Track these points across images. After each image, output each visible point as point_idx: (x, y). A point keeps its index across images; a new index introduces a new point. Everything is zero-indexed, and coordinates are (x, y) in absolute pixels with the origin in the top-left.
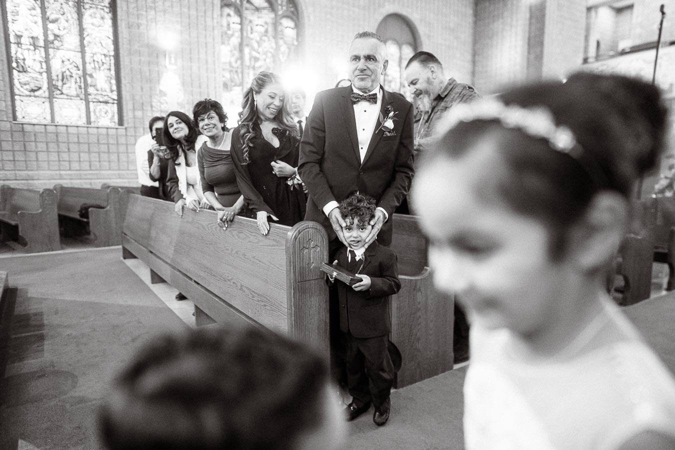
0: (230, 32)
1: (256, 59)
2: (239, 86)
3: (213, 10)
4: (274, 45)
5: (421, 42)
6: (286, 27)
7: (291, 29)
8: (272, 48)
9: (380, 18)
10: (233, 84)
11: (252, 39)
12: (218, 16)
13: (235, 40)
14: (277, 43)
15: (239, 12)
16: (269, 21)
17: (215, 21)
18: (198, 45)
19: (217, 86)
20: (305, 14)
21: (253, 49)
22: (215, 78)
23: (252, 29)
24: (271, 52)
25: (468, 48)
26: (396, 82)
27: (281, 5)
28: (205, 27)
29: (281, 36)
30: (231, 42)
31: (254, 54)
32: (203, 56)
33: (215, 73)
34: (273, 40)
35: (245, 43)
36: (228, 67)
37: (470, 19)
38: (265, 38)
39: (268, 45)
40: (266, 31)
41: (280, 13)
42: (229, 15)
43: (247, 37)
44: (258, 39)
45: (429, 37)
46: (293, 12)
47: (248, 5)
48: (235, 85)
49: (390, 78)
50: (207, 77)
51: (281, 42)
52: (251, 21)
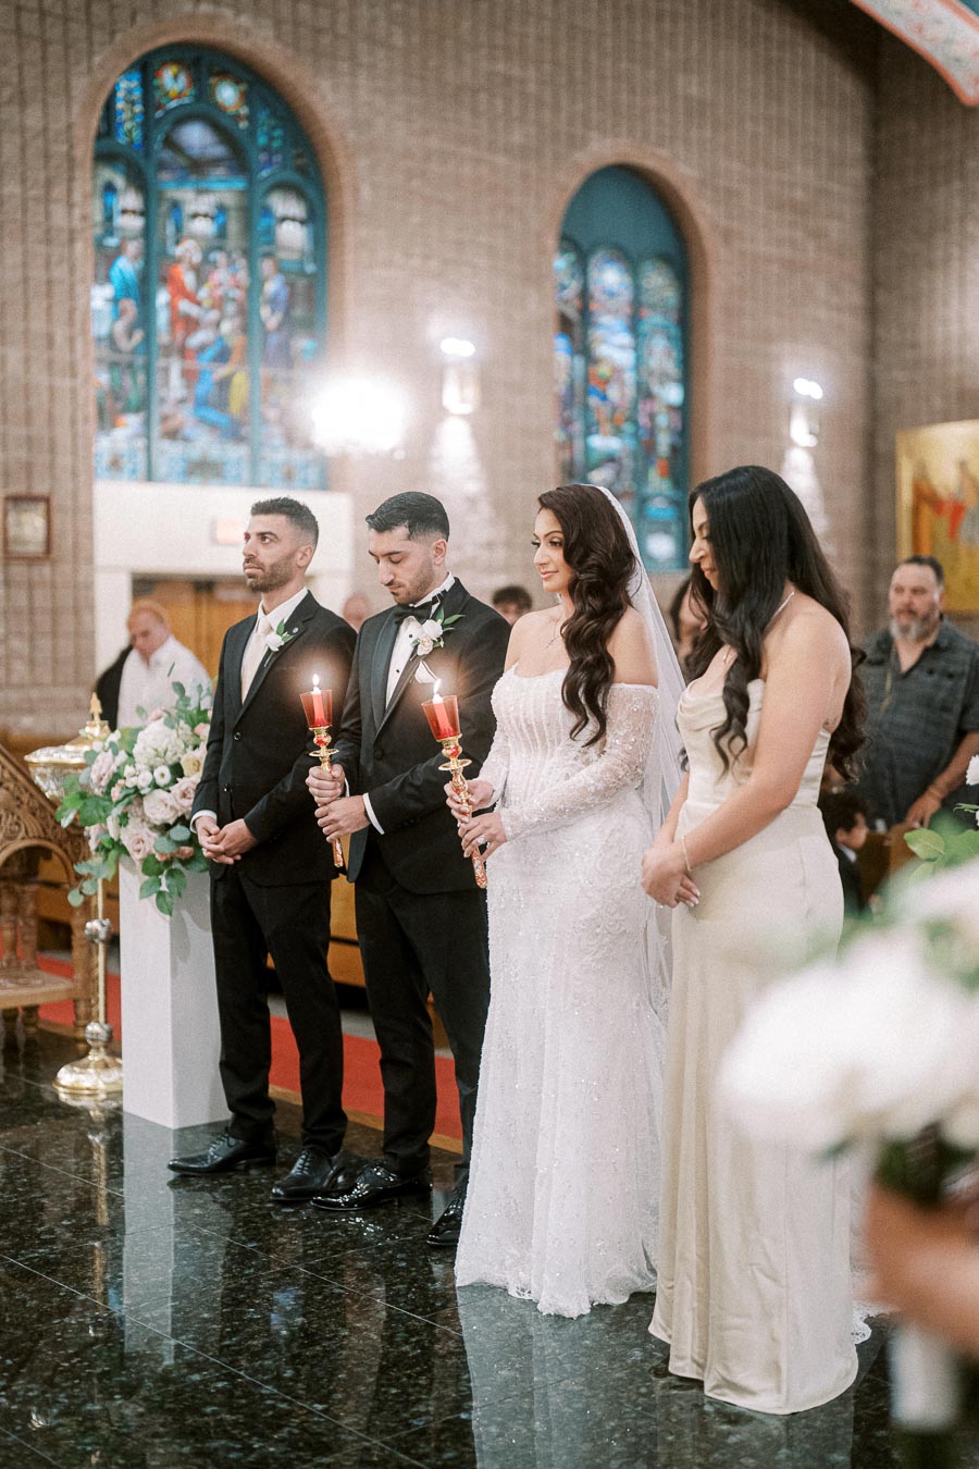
0: (112, 242)
1: (191, 324)
2: (137, 410)
3: (71, 179)
4: (242, 275)
5: (703, 254)
6: (284, 219)
7: (297, 225)
8: (238, 287)
9: (574, 182)
10: (119, 405)
11: (178, 261)
12: (85, 197)
13: (126, 266)
14: (252, 269)
15: (139, 181)
16: (230, 199)
17: (77, 212)
18: (25, 292)
19: (80, 416)
20: (346, 180)
21: (180, 291)
22: (73, 391)
23: (179, 229)
24: (234, 300)
25: (853, 266)
26: (622, 384)
27: (266, 149)
28: (48, 231)
29: (266, 249)
30: (115, 273)
31: (184, 306)
32: (38, 325)
33: (74, 375)
34: (242, 263)
35: (155, 275)
36: (105, 352)
37: (857, 174)
38: (219, 257)
39: (227, 277)
40: (222, 233)
41: (264, 173)
42: (110, 188)
43: (164, 253)
44: (197, 258)
45: (728, 236)
46: (302, 170)
47: (167, 155)
48: (127, 410)
49: (603, 370)
50: (51, 390)
51: (266, 266)
52: (176, 206)
